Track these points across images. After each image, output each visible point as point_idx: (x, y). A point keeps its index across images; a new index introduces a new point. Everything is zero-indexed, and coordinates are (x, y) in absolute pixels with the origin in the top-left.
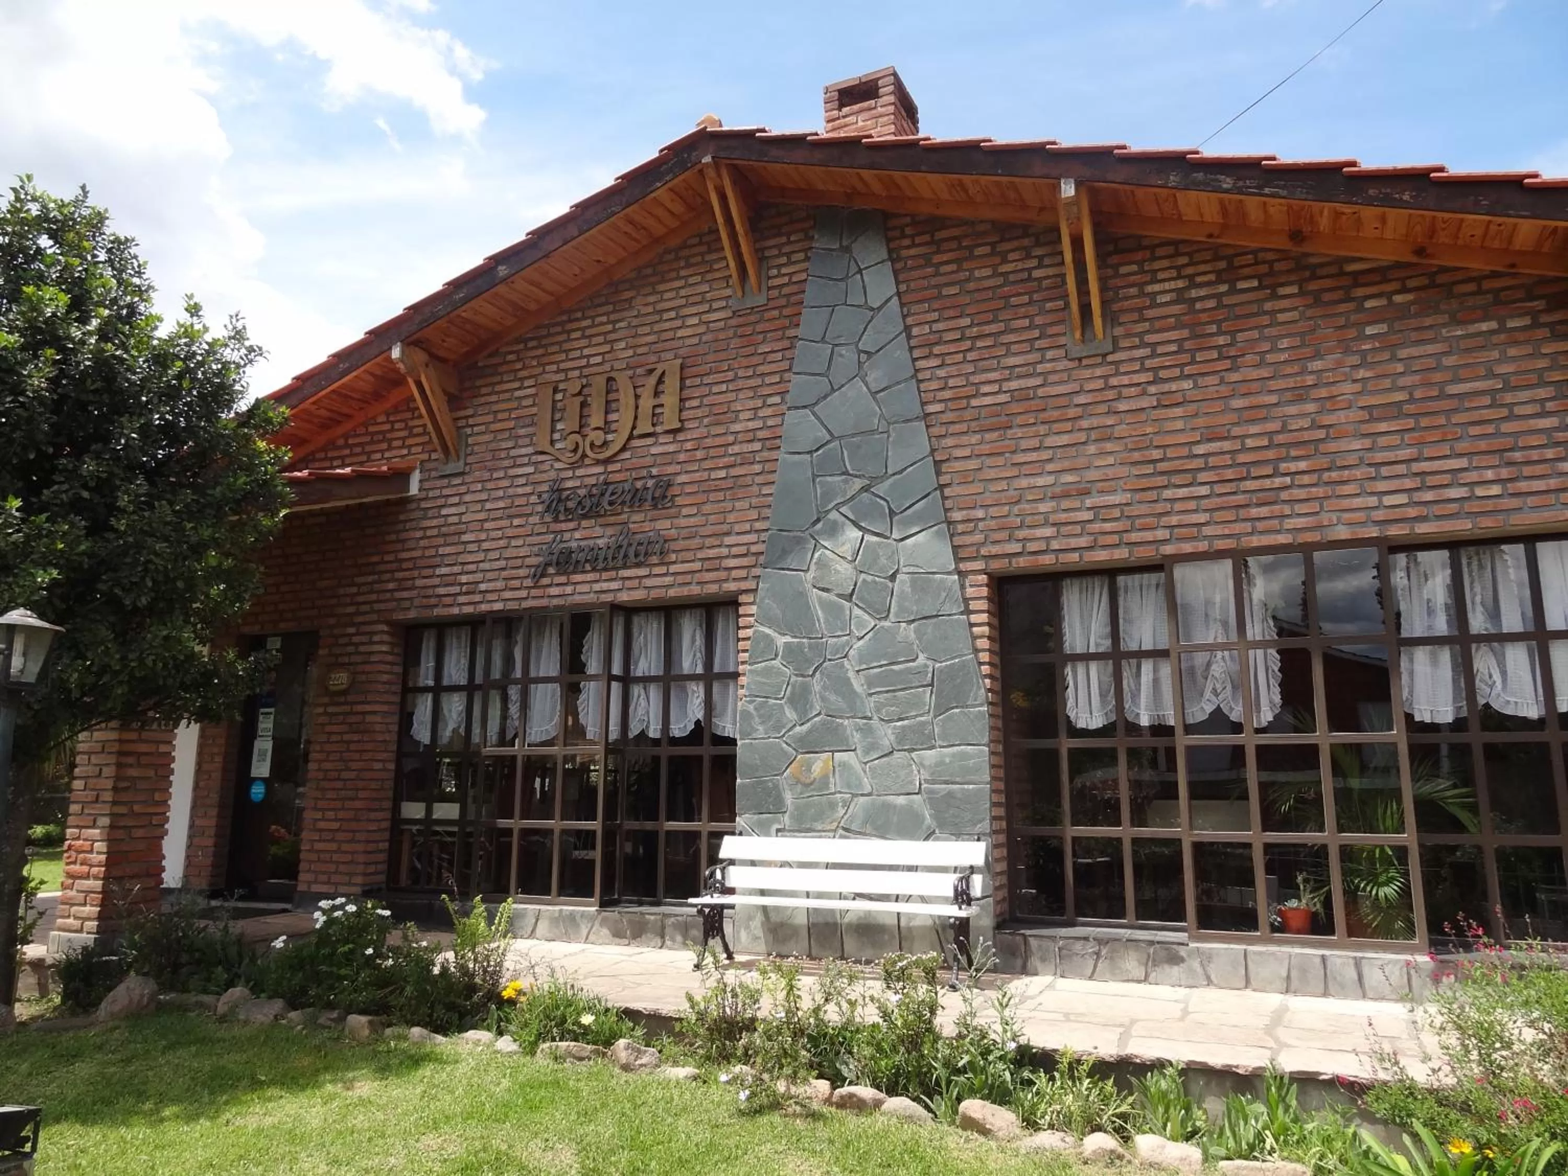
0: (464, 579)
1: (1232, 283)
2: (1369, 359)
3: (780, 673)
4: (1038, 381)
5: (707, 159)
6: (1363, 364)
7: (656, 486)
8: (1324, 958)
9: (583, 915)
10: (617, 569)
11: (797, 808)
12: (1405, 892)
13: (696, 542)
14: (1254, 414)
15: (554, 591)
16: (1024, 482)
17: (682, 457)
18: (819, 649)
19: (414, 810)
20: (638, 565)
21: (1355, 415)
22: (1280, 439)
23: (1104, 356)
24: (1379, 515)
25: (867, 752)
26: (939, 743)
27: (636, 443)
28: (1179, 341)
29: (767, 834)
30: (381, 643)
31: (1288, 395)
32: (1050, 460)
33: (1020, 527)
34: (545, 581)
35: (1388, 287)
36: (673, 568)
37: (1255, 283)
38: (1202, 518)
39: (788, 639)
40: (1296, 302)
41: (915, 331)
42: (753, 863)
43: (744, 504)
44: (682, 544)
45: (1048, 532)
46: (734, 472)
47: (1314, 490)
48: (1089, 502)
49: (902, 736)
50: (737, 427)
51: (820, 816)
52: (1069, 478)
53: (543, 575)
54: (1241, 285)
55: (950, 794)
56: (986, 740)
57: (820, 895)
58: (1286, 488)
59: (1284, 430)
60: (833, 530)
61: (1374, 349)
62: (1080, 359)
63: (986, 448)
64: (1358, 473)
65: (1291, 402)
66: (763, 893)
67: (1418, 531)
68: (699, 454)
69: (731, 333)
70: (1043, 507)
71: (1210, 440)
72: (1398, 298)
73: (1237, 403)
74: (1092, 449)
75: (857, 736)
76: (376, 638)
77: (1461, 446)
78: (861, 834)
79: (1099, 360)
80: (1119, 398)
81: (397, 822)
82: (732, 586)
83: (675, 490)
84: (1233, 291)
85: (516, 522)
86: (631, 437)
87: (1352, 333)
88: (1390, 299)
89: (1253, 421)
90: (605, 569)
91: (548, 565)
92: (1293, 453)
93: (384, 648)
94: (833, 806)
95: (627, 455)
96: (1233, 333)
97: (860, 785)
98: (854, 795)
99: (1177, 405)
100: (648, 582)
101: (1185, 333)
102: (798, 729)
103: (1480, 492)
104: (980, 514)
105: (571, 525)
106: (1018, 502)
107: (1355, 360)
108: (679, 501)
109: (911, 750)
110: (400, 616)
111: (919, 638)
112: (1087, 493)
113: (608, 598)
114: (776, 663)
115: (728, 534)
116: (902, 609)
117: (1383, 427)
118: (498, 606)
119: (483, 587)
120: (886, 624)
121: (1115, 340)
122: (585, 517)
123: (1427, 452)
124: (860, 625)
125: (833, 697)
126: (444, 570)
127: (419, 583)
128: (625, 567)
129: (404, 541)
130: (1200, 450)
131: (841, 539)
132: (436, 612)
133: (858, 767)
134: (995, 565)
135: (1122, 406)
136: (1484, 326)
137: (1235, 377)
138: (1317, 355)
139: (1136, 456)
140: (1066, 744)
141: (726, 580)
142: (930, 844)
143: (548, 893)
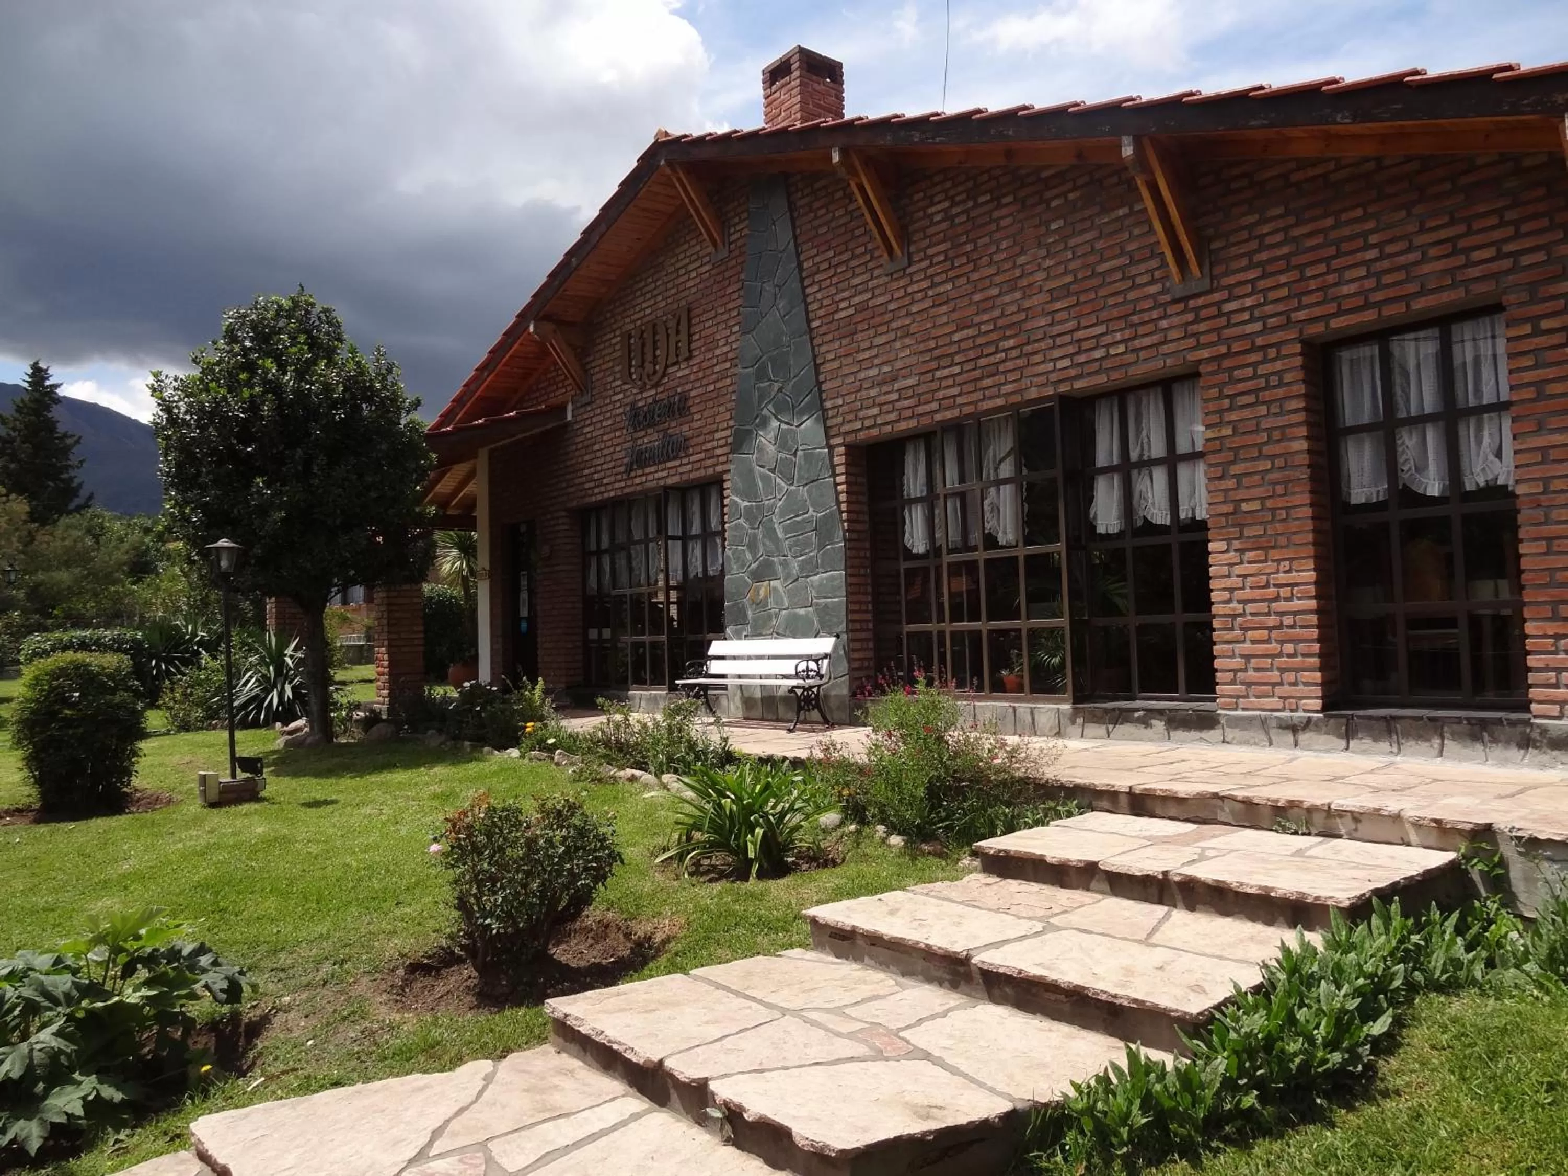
0: (596, 476)
1: (975, 199)
2: (1052, 251)
3: (743, 527)
4: (869, 295)
5: (662, 162)
6: (1048, 255)
7: (680, 401)
8: (1014, 708)
9: (660, 695)
10: (665, 462)
11: (754, 620)
12: (1063, 660)
13: (702, 439)
14: (988, 304)
15: (637, 481)
16: (862, 375)
17: (692, 377)
18: (760, 508)
19: (593, 634)
20: (675, 459)
21: (1043, 297)
22: (1000, 323)
23: (904, 269)
24: (1053, 377)
25: (785, 580)
26: (821, 570)
27: (670, 370)
28: (945, 252)
29: (740, 639)
30: (563, 524)
31: (1005, 288)
32: (876, 356)
33: (861, 409)
34: (633, 474)
35: (1064, 188)
36: (692, 459)
37: (988, 197)
38: (955, 391)
39: (746, 503)
40: (1012, 208)
41: (805, 265)
42: (734, 658)
43: (722, 409)
44: (695, 441)
45: (875, 411)
46: (719, 385)
47: (1018, 361)
48: (896, 386)
49: (802, 568)
50: (718, 352)
51: (764, 626)
52: (886, 369)
53: (631, 470)
54: (982, 199)
55: (826, 605)
56: (843, 567)
57: (768, 677)
58: (1004, 361)
59: (1003, 315)
60: (764, 423)
61: (1056, 241)
62: (892, 274)
63: (842, 352)
64: (1042, 345)
65: (1008, 292)
66: (740, 677)
67: (1076, 387)
68: (701, 374)
69: (712, 280)
70: (873, 393)
71: (963, 329)
72: (1071, 196)
73: (977, 297)
74: (898, 345)
75: (780, 568)
76: (560, 521)
77: (1104, 315)
78: (784, 636)
79: (902, 273)
80: (912, 302)
81: (586, 641)
82: (719, 469)
83: (690, 403)
84: (976, 206)
85: (618, 434)
86: (667, 367)
87: (1043, 230)
88: (1066, 198)
89: (985, 311)
90: (660, 463)
91: (632, 464)
92: (1008, 333)
93: (566, 527)
94: (770, 617)
95: (666, 380)
96: (974, 241)
97: (782, 603)
98: (780, 610)
99: (945, 303)
100: (681, 470)
101: (948, 245)
102: (753, 566)
103: (1112, 351)
104: (840, 401)
105: (643, 433)
106: (859, 391)
107: (1043, 252)
108: (693, 410)
109: (807, 577)
110: (570, 505)
111: (810, 496)
112: (895, 379)
113: (662, 483)
114: (741, 521)
115: (717, 431)
116: (800, 478)
117: (1058, 305)
118: (612, 494)
119: (605, 481)
120: (793, 488)
121: (910, 256)
122: (649, 426)
123: (1084, 323)
124: (781, 489)
125: (768, 543)
126: (587, 472)
127: (577, 481)
128: (669, 461)
129: (568, 453)
130: (956, 337)
131: (769, 428)
132: (587, 500)
133: (781, 589)
134: (849, 439)
135: (914, 309)
136: (1121, 212)
137: (975, 276)
138: (1022, 252)
139: (922, 347)
140: (904, 565)
141: (717, 464)
142: (818, 640)
143: (645, 683)
